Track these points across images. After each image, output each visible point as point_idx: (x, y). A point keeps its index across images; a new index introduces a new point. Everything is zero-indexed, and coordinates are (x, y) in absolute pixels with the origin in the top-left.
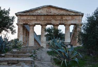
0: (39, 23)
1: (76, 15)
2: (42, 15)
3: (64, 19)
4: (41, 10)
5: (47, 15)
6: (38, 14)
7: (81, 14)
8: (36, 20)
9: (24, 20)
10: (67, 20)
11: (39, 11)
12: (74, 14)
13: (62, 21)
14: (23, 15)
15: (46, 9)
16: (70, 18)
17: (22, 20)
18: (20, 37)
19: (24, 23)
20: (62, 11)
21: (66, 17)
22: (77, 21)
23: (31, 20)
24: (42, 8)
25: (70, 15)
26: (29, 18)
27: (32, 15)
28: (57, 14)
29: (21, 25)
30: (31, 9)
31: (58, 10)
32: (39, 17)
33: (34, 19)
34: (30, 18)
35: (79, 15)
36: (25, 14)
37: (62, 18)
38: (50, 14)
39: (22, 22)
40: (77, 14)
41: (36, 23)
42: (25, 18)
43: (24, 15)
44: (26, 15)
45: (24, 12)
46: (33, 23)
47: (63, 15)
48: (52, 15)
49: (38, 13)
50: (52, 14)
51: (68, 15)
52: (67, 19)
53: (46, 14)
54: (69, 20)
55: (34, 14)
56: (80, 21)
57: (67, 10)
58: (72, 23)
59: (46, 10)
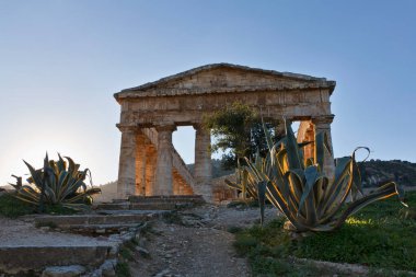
0: (187, 119)
1: (310, 89)
2: (199, 95)
3: (269, 102)
4: (195, 80)
5: (214, 94)
6: (185, 92)
7: (324, 85)
8: (180, 111)
9: (141, 114)
10: (278, 106)
11: (188, 84)
12: (302, 86)
13: (264, 109)
14: (138, 97)
15: (209, 77)
16: (290, 98)
17: (135, 113)
18: (126, 166)
19: (142, 121)
20: (263, 80)
21: (275, 96)
22: (314, 107)
23: (162, 112)
24: (197, 73)
25: (287, 90)
26: (157, 107)
27: (167, 96)
28: (247, 88)
29: (131, 128)
30: (163, 79)
31: (249, 76)
32: (189, 100)
33: (172, 107)
34: (160, 105)
35: (320, 89)
36: (144, 94)
37: (262, 101)
38: (223, 90)
39: (134, 119)
40: (311, 85)
41: (179, 119)
42: (145, 106)
43: (141, 99)
44: (147, 98)
45: (142, 89)
46: (170, 119)
47: (267, 90)
48: (231, 93)
49: (183, 89)
50: (229, 90)
51: (281, 91)
52: (281, 101)
53: (209, 91)
54: (287, 105)
55: (173, 93)
56: (325, 107)
57: (279, 76)
58: (298, 114)
59: (208, 80)
